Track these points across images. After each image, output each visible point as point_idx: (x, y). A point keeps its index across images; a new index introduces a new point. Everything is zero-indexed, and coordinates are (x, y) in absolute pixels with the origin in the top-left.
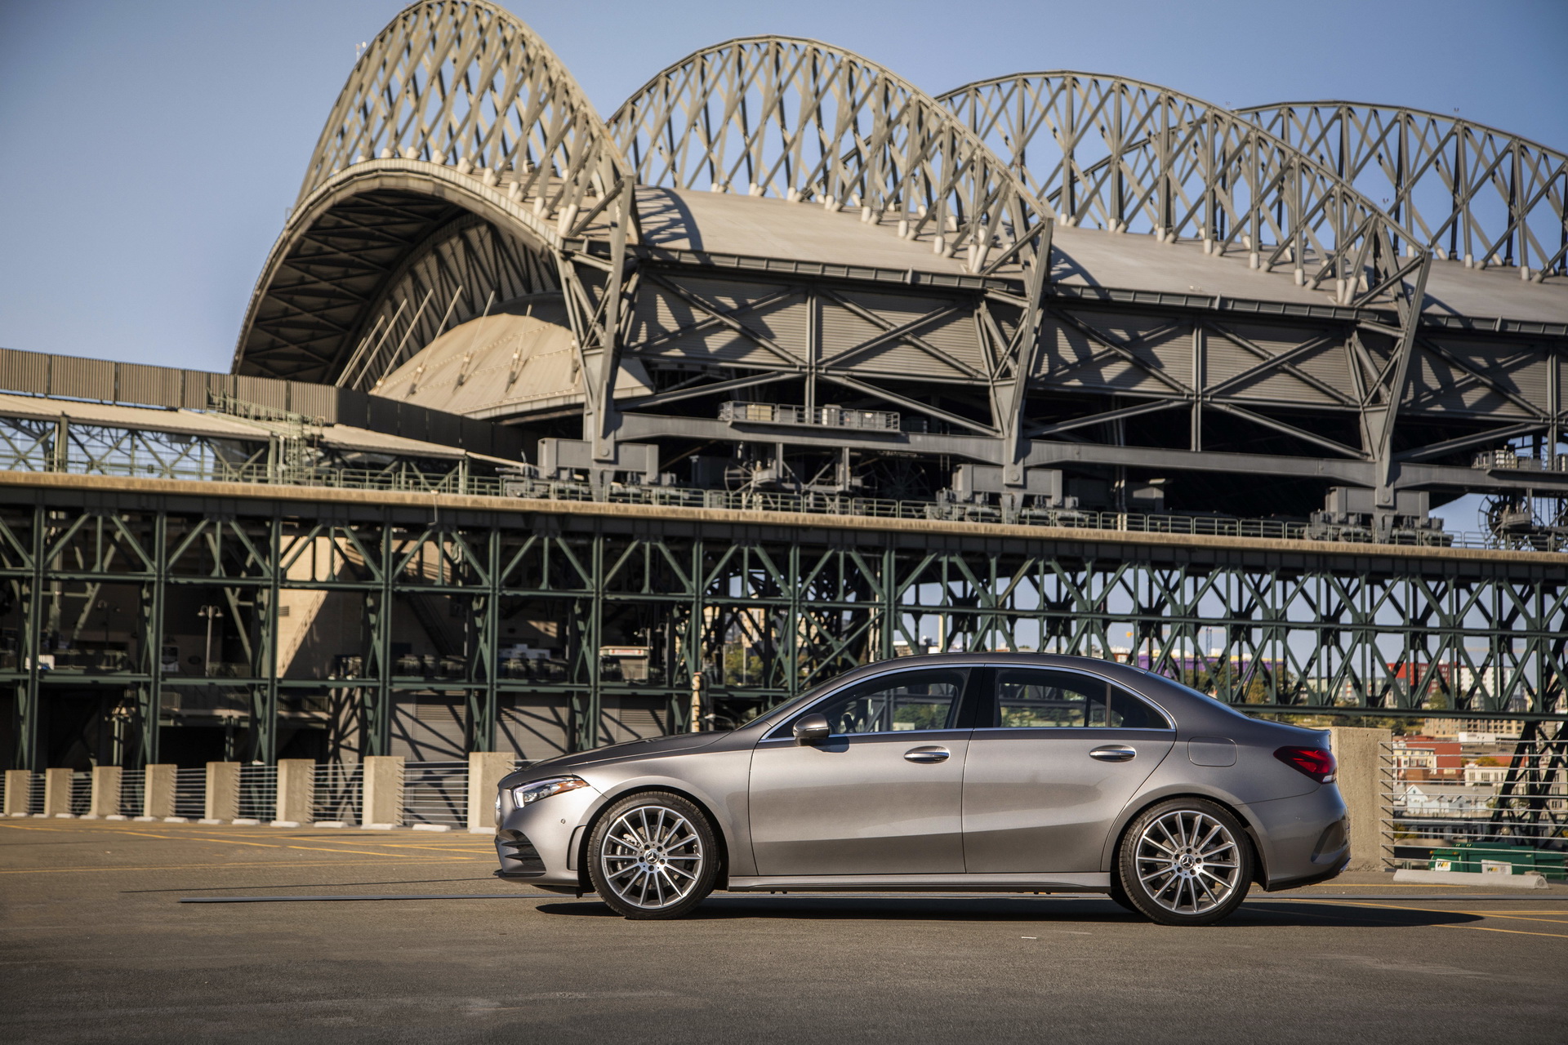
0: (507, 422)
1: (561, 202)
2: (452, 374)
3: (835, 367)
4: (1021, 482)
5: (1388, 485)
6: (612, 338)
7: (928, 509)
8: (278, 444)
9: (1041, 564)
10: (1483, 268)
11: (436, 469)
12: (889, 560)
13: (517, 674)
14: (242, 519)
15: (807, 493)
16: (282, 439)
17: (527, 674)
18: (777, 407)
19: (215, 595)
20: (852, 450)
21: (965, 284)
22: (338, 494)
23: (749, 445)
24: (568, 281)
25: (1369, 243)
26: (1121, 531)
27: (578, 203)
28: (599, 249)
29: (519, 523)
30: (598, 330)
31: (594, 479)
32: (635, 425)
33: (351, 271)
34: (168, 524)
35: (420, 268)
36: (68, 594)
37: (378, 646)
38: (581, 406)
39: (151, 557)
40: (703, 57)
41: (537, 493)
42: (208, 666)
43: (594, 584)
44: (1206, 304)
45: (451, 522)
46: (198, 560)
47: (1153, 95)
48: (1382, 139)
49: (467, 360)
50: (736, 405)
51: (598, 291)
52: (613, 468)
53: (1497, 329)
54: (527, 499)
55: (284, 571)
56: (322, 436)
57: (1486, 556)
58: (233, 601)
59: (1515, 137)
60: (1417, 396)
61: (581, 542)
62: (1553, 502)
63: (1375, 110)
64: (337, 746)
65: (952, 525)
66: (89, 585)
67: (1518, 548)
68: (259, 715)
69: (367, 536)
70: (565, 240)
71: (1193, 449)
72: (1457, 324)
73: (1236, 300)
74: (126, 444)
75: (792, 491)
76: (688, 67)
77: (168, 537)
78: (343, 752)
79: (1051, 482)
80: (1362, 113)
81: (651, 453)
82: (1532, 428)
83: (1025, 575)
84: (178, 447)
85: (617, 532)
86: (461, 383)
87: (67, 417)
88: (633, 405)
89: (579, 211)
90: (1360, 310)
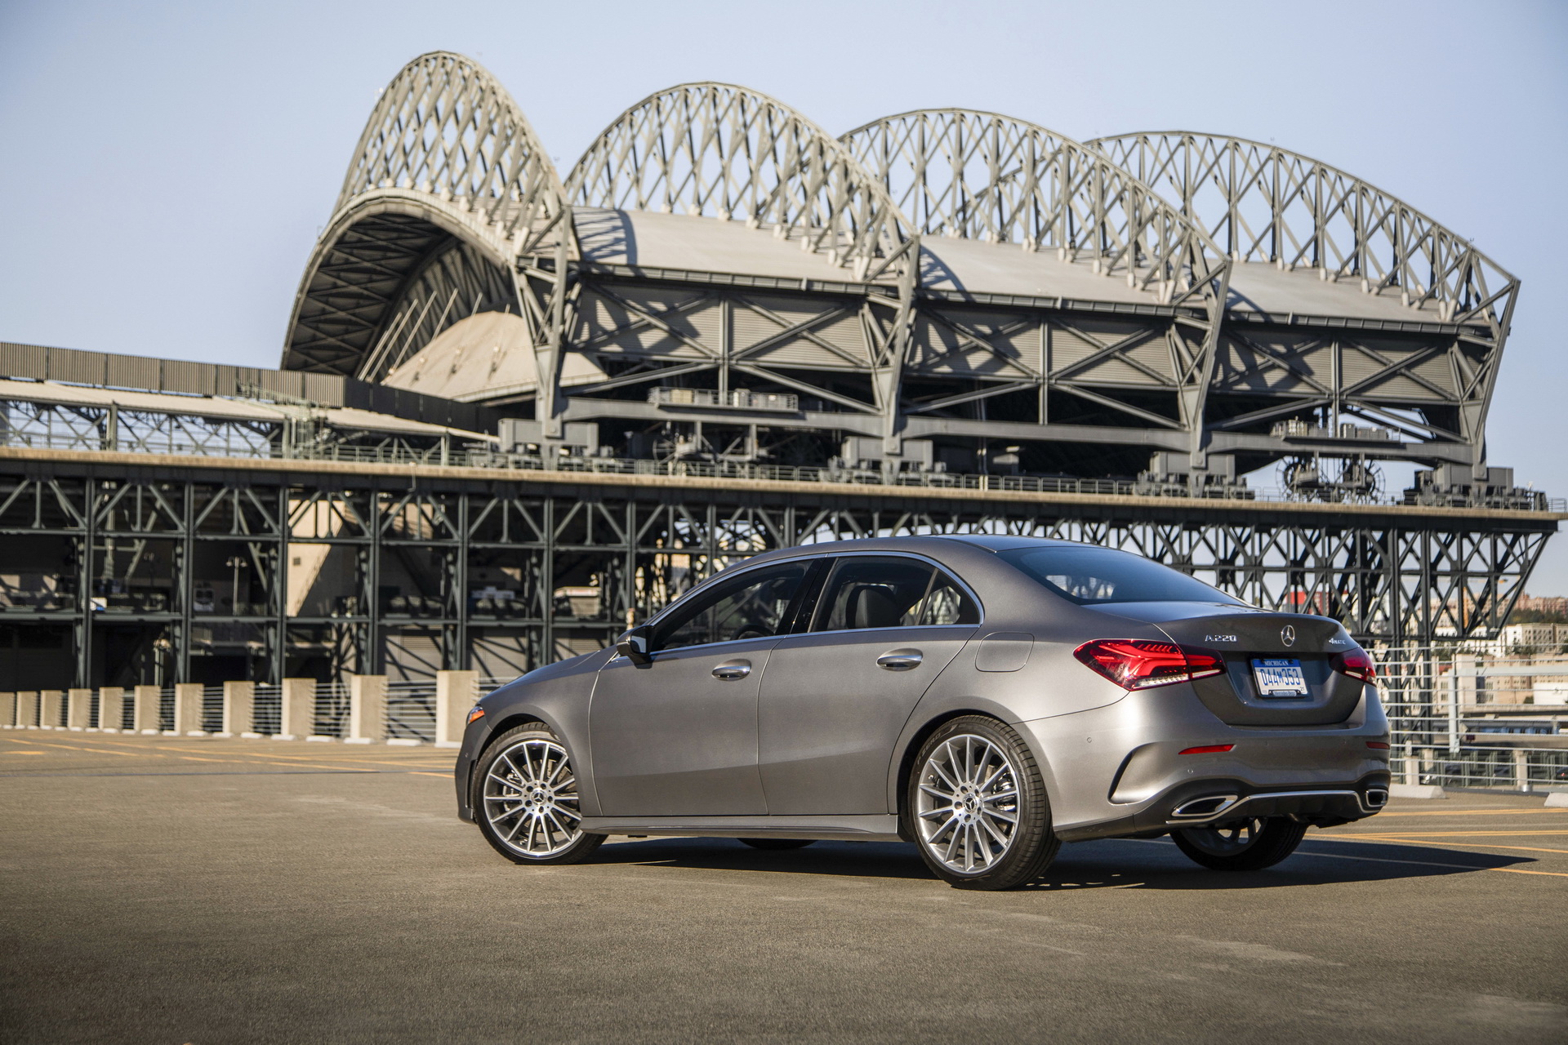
0: (489, 404)
1: (518, 225)
2: (446, 366)
3: (745, 358)
4: (898, 451)
5: (1201, 450)
6: (558, 337)
7: (821, 474)
8: (291, 425)
9: (916, 518)
10: (1292, 270)
11: (423, 444)
12: (789, 515)
13: (485, 611)
14: (255, 487)
15: (722, 462)
16: (294, 421)
17: (494, 610)
18: (696, 391)
19: (241, 549)
20: (758, 426)
21: (851, 290)
22: (333, 466)
23: (674, 423)
24: (522, 290)
25: (1185, 252)
26: (983, 490)
27: (530, 226)
28: (546, 264)
29: (483, 489)
30: (546, 330)
31: (544, 453)
32: (579, 408)
33: (375, 277)
34: (195, 492)
35: (429, 275)
36: (120, 549)
37: (369, 589)
38: (534, 392)
39: (181, 518)
40: (659, 98)
41: (498, 464)
42: (236, 606)
43: (545, 538)
44: (1050, 304)
45: (429, 488)
46: (221, 519)
47: (1022, 129)
48: (1216, 161)
49: (458, 352)
50: (662, 391)
51: (547, 298)
52: (561, 443)
53: (1290, 322)
54: (489, 469)
55: (290, 530)
56: (326, 418)
57: (1281, 507)
58: (255, 553)
59: (1316, 162)
60: (1226, 377)
61: (535, 504)
62: (1339, 462)
63: (1210, 138)
64: (339, 669)
65: (842, 487)
66: (136, 542)
67: (1310, 500)
68: (272, 646)
69: (359, 500)
70: (519, 258)
71: (1041, 422)
72: (1259, 319)
73: (1074, 301)
74: (166, 426)
75: (709, 461)
76: (647, 106)
77: (196, 501)
78: (344, 674)
79: (924, 451)
80: (1200, 141)
81: (591, 431)
82: (1319, 402)
83: (903, 526)
84: (209, 427)
85: (566, 496)
86: (453, 372)
87: (117, 405)
88: (576, 391)
89: (530, 233)
90: (1177, 308)
